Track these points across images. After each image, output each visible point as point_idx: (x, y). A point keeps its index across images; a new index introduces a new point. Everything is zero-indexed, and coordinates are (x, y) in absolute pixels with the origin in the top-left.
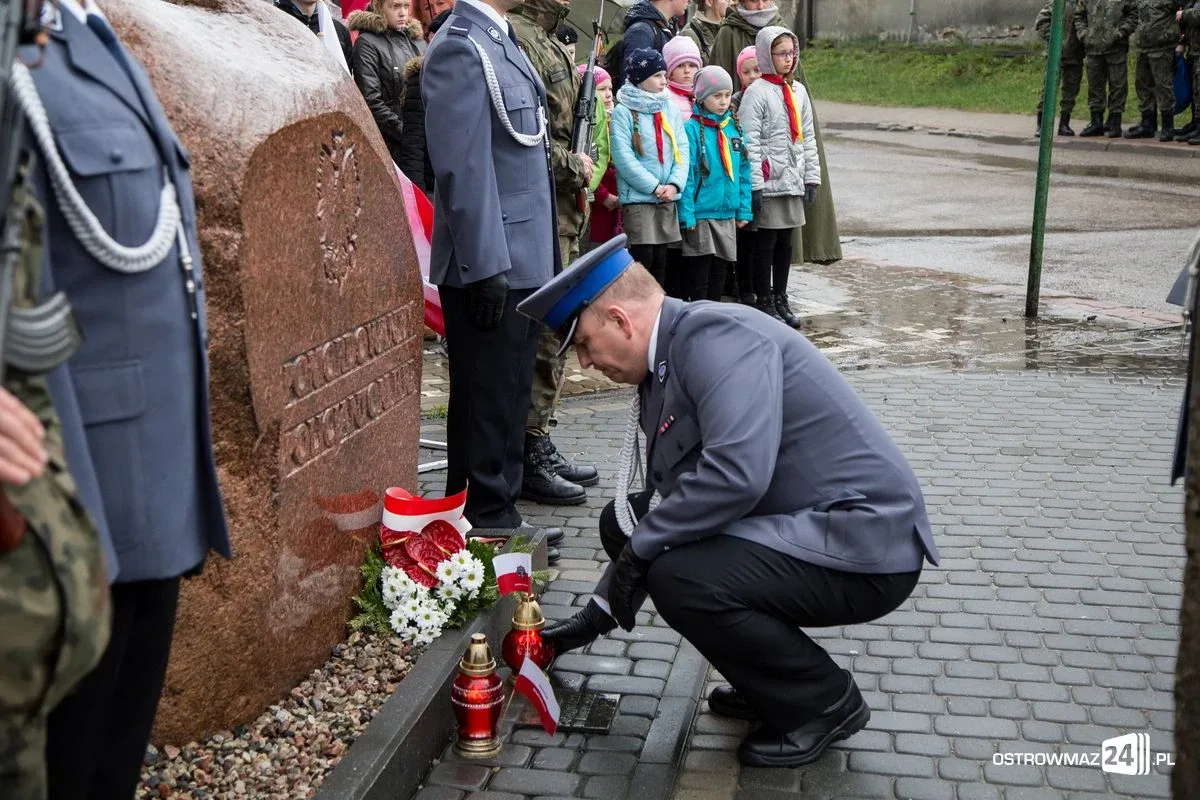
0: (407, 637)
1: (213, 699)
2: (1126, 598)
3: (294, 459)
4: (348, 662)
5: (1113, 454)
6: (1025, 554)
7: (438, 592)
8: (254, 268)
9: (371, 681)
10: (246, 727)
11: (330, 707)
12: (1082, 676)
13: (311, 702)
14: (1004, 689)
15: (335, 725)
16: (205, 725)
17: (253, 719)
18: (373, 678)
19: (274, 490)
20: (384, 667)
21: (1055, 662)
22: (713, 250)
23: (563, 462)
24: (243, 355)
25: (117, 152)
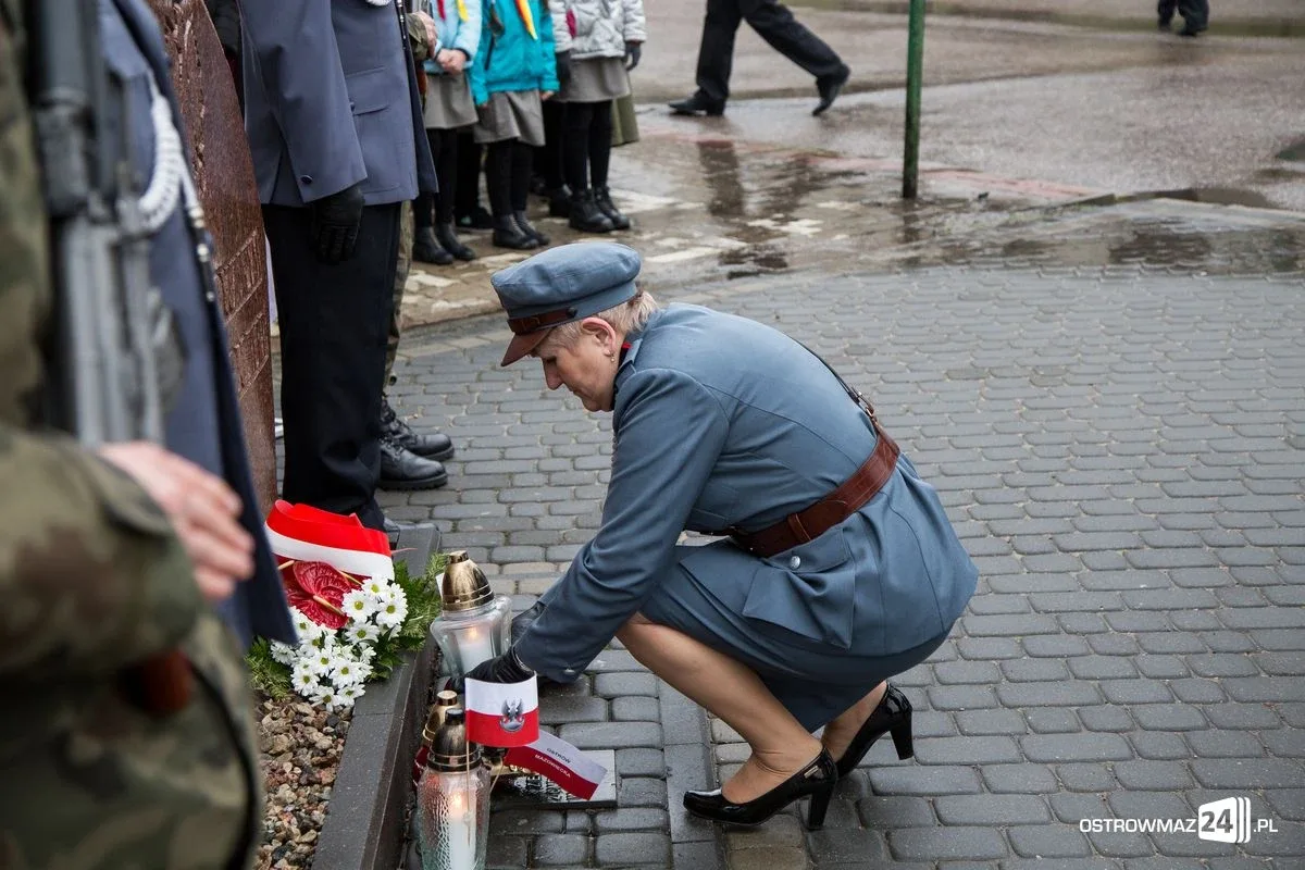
0: (317, 701)
2: (1184, 557)
5: (1084, 368)
6: (1037, 508)
7: (347, 634)
9: (288, 768)
12: (1174, 665)
14: (1088, 692)
18: (290, 765)
20: (299, 746)
21: (1133, 648)
22: (517, 133)
23: (405, 431)
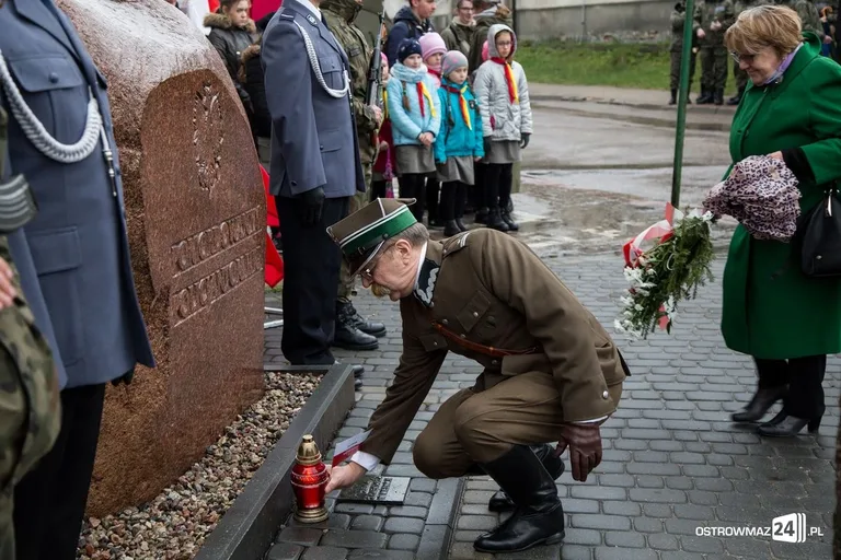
1: (124, 485)
3: (180, 314)
4: (218, 458)
6: (683, 378)
8: (151, 178)
9: (235, 470)
10: (147, 504)
11: (207, 489)
12: (727, 460)
13: (193, 486)
14: (675, 470)
15: (211, 501)
16: (118, 503)
17: (152, 498)
18: (237, 469)
19: (165, 335)
20: (244, 461)
21: (709, 450)
22: (459, 178)
23: (361, 320)
24: (143, 239)
25: (54, 74)
